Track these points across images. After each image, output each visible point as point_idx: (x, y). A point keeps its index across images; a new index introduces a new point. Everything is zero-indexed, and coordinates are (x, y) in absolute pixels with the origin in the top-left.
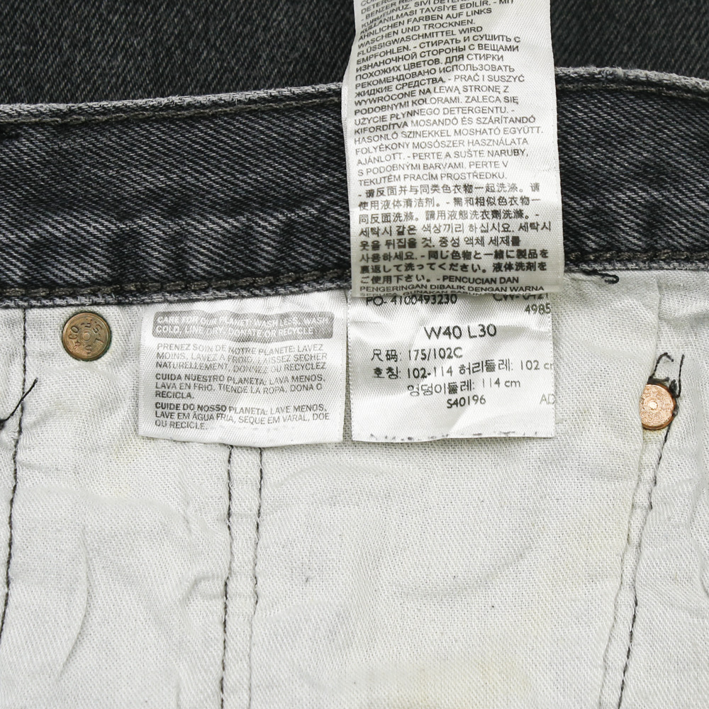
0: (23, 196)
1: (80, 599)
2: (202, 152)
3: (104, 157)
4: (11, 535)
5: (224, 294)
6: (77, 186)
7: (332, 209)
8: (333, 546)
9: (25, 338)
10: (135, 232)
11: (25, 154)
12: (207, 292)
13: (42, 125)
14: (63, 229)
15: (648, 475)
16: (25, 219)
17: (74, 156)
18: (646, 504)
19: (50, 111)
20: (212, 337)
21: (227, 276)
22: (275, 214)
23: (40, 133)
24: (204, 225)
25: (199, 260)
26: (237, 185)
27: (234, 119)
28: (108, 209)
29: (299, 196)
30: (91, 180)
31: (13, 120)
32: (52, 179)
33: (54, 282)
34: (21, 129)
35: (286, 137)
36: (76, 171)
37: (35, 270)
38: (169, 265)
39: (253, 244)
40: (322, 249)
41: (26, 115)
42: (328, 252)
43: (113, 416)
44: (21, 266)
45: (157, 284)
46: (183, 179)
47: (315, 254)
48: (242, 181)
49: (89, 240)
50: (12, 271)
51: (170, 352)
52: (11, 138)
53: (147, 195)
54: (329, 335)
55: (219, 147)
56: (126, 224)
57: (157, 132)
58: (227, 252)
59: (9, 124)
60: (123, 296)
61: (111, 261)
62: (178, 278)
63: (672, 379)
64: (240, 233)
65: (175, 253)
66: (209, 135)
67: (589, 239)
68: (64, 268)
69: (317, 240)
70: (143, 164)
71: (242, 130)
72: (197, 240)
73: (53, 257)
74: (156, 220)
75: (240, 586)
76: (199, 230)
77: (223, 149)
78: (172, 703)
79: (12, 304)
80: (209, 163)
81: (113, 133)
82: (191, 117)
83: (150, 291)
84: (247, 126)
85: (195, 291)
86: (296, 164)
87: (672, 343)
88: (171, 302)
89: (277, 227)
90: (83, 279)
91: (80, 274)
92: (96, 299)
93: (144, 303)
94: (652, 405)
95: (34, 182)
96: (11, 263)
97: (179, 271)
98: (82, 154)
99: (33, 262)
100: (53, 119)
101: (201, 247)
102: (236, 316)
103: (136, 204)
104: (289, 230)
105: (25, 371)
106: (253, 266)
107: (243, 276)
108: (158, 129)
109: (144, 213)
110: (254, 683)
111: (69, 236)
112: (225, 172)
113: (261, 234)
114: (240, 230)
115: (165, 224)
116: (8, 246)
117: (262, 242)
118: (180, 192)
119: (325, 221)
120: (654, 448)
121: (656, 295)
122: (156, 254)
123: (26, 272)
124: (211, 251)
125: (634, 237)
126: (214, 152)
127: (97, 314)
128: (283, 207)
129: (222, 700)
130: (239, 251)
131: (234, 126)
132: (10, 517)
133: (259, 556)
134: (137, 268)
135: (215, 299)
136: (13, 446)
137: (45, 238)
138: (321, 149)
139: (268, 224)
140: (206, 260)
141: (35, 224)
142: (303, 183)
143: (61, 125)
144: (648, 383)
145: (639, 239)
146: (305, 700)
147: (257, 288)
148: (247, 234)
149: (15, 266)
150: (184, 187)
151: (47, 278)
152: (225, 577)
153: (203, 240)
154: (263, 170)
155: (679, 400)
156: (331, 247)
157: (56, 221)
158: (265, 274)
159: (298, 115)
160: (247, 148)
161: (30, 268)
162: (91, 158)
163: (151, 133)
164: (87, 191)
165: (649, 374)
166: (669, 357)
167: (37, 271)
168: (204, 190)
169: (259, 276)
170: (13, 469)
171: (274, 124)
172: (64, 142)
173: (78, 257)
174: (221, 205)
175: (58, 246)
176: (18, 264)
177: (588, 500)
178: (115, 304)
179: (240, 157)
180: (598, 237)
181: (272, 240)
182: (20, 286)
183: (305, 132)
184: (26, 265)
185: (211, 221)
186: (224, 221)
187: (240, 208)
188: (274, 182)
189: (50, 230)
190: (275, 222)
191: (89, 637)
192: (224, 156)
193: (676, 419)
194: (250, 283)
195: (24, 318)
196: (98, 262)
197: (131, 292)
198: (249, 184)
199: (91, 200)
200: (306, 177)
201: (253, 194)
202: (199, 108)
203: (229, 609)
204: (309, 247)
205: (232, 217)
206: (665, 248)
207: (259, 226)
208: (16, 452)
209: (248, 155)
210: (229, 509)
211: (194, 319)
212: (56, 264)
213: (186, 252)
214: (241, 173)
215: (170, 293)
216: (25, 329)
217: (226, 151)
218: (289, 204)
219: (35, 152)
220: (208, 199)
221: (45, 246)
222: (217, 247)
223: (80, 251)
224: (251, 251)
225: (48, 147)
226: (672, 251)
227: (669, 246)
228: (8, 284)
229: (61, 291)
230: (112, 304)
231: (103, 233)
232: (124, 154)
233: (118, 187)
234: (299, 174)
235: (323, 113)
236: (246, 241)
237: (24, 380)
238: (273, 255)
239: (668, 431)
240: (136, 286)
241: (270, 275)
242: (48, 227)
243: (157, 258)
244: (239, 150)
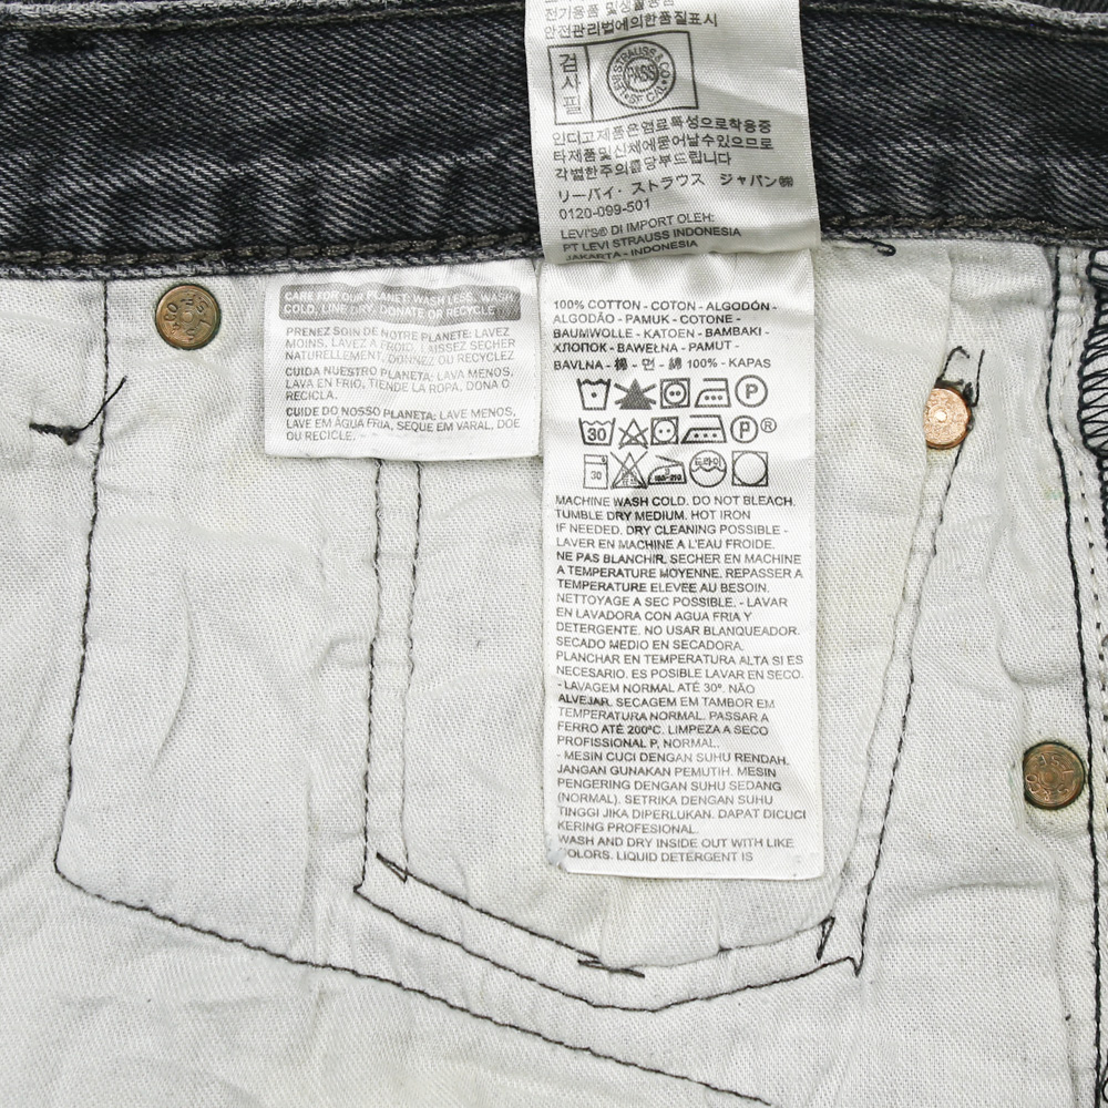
0: (101, 129)
1: (179, 665)
2: (341, 73)
3: (208, 76)
4: (89, 579)
5: (372, 262)
6: (173, 115)
7: (515, 154)
8: (514, 599)
9: (106, 320)
10: (252, 178)
11: (104, 71)
12: (349, 259)
13: (125, 32)
14: (156, 174)
15: (932, 509)
16: (105, 160)
17: (169, 74)
18: (929, 548)
19: (136, 12)
20: (359, 317)
21: (375, 238)
22: (440, 157)
23: (122, 43)
24: (345, 170)
25: (338, 216)
26: (388, 119)
27: (383, 28)
28: (215, 147)
29: (471, 134)
30: (192, 106)
31: (85, 26)
32: (139, 105)
33: (144, 245)
34: (97, 37)
35: (453, 56)
36: (171, 95)
37: (120, 229)
38: (298, 222)
39: (410, 196)
40: (501, 206)
41: (104, 19)
42: (510, 210)
43: (225, 423)
44: (101, 224)
45: (281, 249)
46: (316, 109)
47: (493, 212)
48: (395, 114)
49: (190, 189)
50: (88, 230)
51: (304, 338)
52: (82, 49)
53: (267, 129)
54: (515, 316)
55: (363, 66)
56: (239, 168)
57: (279, 44)
58: (374, 206)
59: (80, 30)
60: (236, 263)
61: (220, 217)
62: (311, 240)
63: (967, 382)
64: (393, 182)
65: (305, 207)
66: (349, 49)
67: (856, 201)
68: (157, 227)
69: (496, 193)
70: (261, 87)
71: (393, 43)
72: (335, 190)
73: (143, 212)
74: (280, 162)
75: (391, 649)
76: (338, 177)
77: (368, 69)
78: (301, 805)
79: (89, 275)
80: (350, 88)
81: (221, 44)
82: (325, 24)
83: (273, 257)
84: (401, 38)
85: (332, 258)
86: (466, 93)
87: (968, 332)
88: (300, 272)
89: (442, 174)
90: (183, 242)
91: (179, 235)
92: (200, 268)
93: (263, 272)
94: (940, 416)
95: (116, 109)
96: (87, 221)
97: (311, 230)
98: (179, 70)
99: (117, 219)
100: (139, 25)
101: (341, 199)
102: (389, 289)
103: (253, 141)
104: (457, 178)
105: (107, 363)
106: (410, 226)
107: (396, 238)
108: (280, 39)
109: (263, 153)
110: (409, 779)
111: (163, 184)
112: (371, 101)
113: (421, 183)
114: (392, 177)
115: (292, 168)
116: (82, 197)
117: (422, 194)
118: (311, 125)
119: (505, 169)
120: (941, 473)
121: (947, 267)
122: (280, 208)
123: (106, 232)
124: (354, 205)
125: (917, 200)
126: (356, 72)
127: (202, 287)
128: (450, 148)
129: (367, 801)
130: (392, 205)
131: (383, 37)
132: (88, 556)
133: (415, 611)
134: (254, 227)
135: (359, 268)
136: (92, 462)
137: (131, 186)
138: (501, 73)
139: (431, 170)
140: (347, 216)
141: (118, 167)
142: (475, 116)
143: (150, 32)
144: (936, 387)
145: (924, 203)
146: (476, 802)
147: (415, 255)
148: (402, 182)
149: (93, 223)
150: (317, 120)
151: (136, 240)
152: (370, 639)
153: (343, 190)
154: (423, 99)
155: (975, 410)
156: (513, 203)
157: (146, 163)
158: (426, 237)
159: (469, 25)
160: (400, 68)
161: (113, 227)
162: (191, 77)
163: (271, 45)
164: (186, 122)
165: (937, 374)
166: (964, 352)
167: (122, 230)
168: (343, 124)
169: (418, 239)
170: (92, 494)
171: (436, 37)
172: (154, 54)
173: (177, 212)
174: (367, 144)
175: (150, 198)
176: (97, 221)
177: (853, 541)
178: (226, 275)
179: (391, 81)
180: (869, 198)
181: (436, 192)
182: (100, 251)
183: (477, 50)
184: (107, 223)
185: (353, 164)
186: (371, 164)
187: (392, 148)
188: (437, 116)
189: (139, 175)
190: (440, 168)
191: (191, 716)
192: (369, 79)
193: (971, 435)
194: (406, 248)
195: (105, 293)
196: (203, 218)
197: (246, 258)
198: (404, 118)
199: (191, 134)
200: (480, 109)
201: (410, 131)
202: (335, 11)
203: (376, 681)
204: (484, 202)
205: (381, 160)
206: (958, 214)
207: (419, 173)
208: (96, 470)
209: (402, 78)
210: (377, 547)
211: (333, 295)
212: (147, 222)
213: (321, 206)
214: (393, 102)
215: (299, 259)
216: (106, 308)
217: (373, 71)
218: (457, 144)
219: (117, 69)
220: (350, 136)
221: (132, 197)
222: (362, 200)
223: (178, 203)
224: (407, 205)
225: (134, 61)
226: (969, 217)
227: (964, 211)
228: (83, 248)
229: (155, 258)
230: (221, 275)
231: (210, 180)
232: (236, 72)
233: (229, 118)
234: (470, 105)
235: (501, 23)
236: (400, 192)
237: (107, 376)
238: (436, 211)
239: (959, 451)
240: (253, 250)
241: (432, 238)
242: (136, 172)
243: (281, 213)
244: (390, 71)
